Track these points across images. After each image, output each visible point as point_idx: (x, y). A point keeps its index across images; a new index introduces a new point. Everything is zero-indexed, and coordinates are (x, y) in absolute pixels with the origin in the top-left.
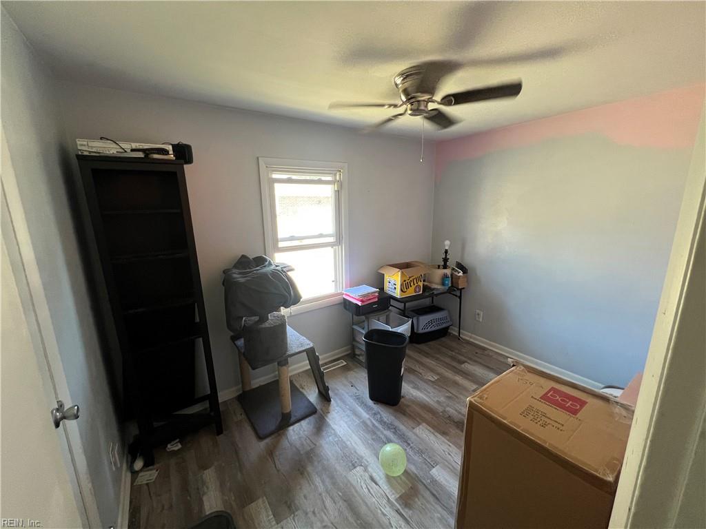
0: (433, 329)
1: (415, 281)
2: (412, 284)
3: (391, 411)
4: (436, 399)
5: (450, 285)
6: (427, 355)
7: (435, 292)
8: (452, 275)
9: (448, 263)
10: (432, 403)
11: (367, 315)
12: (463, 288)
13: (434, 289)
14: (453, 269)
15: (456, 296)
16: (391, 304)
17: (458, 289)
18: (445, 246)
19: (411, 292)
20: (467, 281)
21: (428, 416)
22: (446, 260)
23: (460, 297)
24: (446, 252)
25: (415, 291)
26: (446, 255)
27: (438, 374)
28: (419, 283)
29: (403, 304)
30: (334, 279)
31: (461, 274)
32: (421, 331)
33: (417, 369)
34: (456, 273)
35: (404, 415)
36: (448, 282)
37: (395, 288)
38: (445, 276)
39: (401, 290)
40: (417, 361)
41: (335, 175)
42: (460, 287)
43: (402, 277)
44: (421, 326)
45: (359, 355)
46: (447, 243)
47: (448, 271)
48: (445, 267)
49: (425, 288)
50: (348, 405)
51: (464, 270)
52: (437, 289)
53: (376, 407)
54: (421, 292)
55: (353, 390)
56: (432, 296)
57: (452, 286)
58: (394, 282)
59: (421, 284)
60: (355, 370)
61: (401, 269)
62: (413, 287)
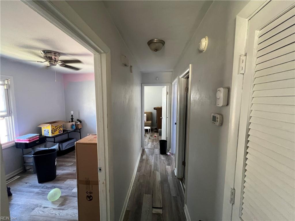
0: (70, 147)
1: (59, 128)
2: (57, 129)
3: (52, 182)
4: (73, 170)
5: (75, 128)
6: (68, 158)
7: (69, 131)
8: (75, 124)
9: (73, 120)
10: (71, 172)
11: (33, 147)
12: (81, 128)
13: (68, 130)
14: (76, 122)
15: (78, 132)
16: (47, 140)
17: (79, 129)
18: (71, 113)
19: (57, 133)
20: (82, 125)
21: (70, 176)
22: (72, 119)
23: (80, 132)
24: (72, 116)
25: (59, 133)
26: (72, 117)
27: (73, 162)
28: (61, 129)
29: (53, 138)
30: (6, 135)
31: (79, 123)
32: (64, 149)
33: (63, 164)
34: (77, 123)
35: (59, 181)
36: (74, 127)
37: (48, 133)
38: (73, 125)
39: (52, 133)
40: (62, 161)
41: (4, 81)
42: (79, 128)
43: (51, 127)
44: (64, 147)
45: (29, 170)
46: (72, 112)
47: (74, 123)
48: (72, 121)
49: (64, 131)
50: (25, 191)
51: (80, 122)
52: (69, 130)
53: (43, 185)
54: (62, 133)
55: (28, 184)
56: (68, 133)
57: (76, 128)
58: (47, 130)
59: (62, 129)
60: (27, 177)
61: (50, 124)
62: (58, 131)
